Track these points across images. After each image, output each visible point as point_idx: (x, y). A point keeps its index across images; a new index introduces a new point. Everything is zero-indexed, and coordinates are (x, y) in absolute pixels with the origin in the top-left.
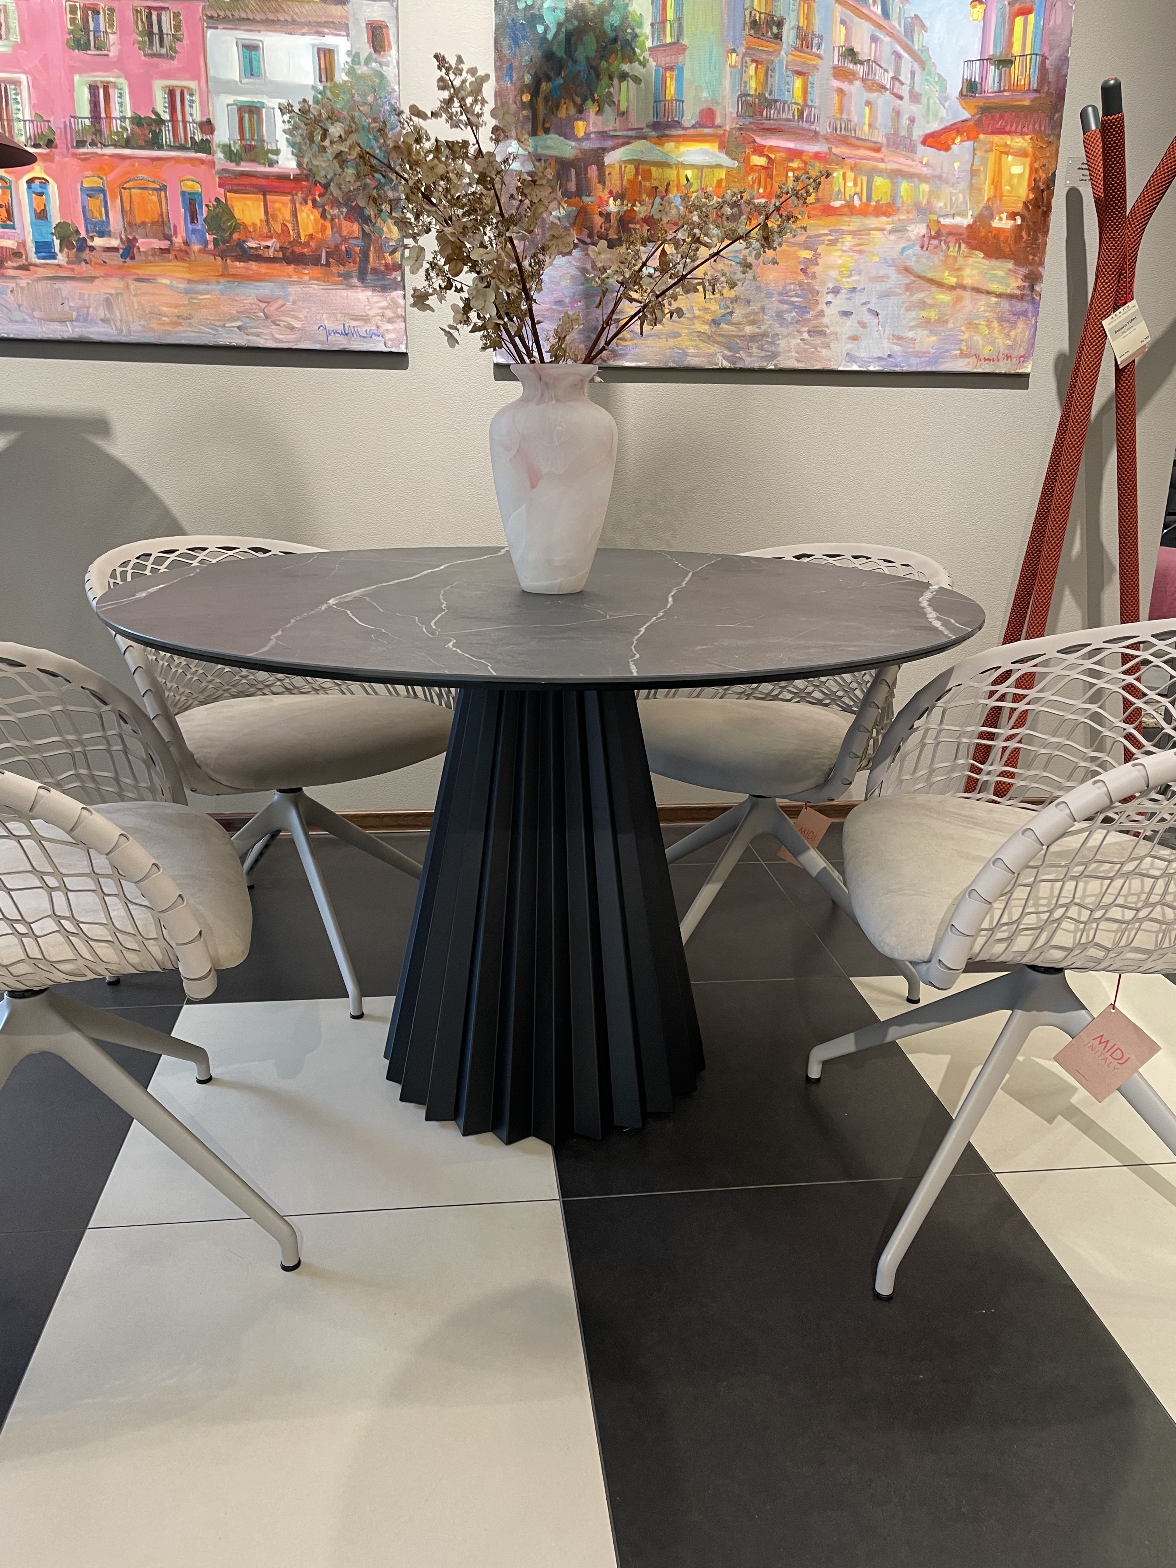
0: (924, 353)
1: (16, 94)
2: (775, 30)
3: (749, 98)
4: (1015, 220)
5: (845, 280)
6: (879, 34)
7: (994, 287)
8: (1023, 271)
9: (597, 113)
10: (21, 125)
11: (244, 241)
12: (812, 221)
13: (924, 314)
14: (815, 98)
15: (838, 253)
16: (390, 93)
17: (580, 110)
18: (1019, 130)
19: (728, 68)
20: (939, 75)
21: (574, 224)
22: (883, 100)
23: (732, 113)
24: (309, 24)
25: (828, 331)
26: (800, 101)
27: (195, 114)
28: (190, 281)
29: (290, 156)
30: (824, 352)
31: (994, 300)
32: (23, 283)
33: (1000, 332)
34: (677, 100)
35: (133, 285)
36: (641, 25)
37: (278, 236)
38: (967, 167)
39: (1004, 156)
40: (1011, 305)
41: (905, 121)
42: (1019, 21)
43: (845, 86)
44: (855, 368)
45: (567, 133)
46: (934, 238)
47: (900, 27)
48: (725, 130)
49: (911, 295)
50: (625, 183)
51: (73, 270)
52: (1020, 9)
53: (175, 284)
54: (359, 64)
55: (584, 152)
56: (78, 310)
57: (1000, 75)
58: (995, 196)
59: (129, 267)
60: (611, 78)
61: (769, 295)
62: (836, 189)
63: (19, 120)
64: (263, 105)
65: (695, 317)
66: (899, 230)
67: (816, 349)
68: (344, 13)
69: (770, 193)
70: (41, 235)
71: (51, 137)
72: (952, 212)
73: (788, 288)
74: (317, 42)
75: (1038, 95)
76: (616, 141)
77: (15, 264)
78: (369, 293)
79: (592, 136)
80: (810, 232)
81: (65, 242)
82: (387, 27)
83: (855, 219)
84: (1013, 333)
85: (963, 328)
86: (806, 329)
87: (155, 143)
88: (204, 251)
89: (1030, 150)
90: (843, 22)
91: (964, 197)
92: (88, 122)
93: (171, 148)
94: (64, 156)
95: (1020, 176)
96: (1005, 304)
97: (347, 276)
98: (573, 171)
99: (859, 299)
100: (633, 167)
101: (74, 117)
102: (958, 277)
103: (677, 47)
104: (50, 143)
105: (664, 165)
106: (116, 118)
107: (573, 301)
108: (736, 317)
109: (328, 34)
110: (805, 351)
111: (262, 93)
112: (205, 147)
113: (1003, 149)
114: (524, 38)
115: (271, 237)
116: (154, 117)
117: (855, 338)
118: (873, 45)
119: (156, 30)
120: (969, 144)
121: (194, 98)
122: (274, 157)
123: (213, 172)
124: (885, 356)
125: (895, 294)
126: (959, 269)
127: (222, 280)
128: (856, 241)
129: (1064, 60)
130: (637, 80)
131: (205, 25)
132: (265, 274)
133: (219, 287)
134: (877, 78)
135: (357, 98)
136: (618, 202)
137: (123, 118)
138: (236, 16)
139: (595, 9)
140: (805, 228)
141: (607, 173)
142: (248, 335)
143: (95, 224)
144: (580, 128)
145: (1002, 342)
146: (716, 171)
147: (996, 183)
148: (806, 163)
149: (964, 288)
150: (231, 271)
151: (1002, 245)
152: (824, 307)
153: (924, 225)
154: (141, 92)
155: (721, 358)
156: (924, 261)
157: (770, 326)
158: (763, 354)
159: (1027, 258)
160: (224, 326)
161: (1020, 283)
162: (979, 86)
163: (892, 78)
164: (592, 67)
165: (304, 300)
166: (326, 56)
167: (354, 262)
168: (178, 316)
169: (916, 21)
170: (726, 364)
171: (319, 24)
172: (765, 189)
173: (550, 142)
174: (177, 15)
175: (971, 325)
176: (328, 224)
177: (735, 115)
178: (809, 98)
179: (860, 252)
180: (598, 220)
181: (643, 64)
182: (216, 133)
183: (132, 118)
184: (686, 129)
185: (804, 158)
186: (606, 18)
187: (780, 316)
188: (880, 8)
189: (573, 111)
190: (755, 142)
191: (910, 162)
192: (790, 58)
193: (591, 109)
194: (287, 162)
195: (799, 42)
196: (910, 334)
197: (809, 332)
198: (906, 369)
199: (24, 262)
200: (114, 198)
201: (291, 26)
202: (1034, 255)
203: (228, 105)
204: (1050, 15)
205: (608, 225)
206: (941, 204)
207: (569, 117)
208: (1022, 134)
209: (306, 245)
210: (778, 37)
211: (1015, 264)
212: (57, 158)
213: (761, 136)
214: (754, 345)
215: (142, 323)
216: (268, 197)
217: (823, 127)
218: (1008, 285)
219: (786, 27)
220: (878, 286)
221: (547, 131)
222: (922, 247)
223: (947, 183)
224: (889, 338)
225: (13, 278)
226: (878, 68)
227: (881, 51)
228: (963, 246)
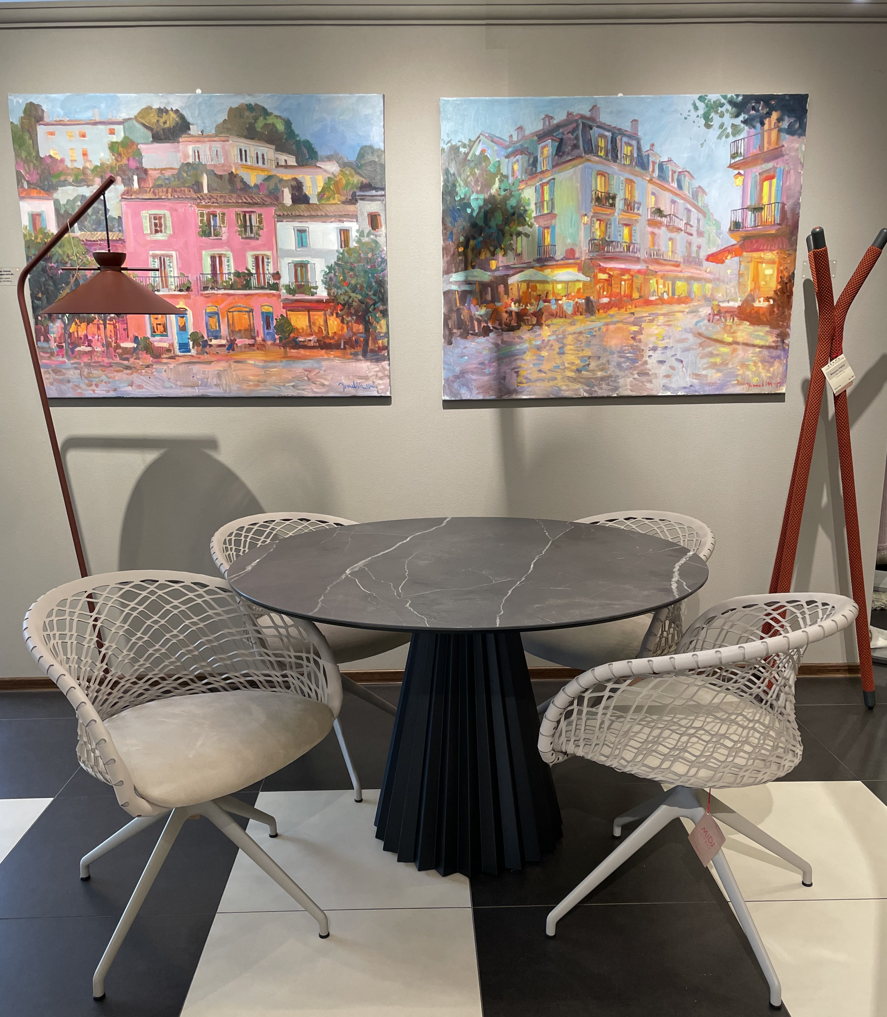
0: (714, 383)
1: (170, 262)
2: (611, 201)
3: (595, 241)
4: (769, 301)
5: (660, 342)
6: (675, 198)
7: (758, 342)
8: (776, 331)
9: (503, 255)
10: (172, 279)
11: (297, 338)
12: (638, 309)
13: (712, 360)
14: (637, 238)
15: (655, 327)
16: (381, 251)
17: (493, 254)
18: (769, 248)
19: (582, 226)
20: (715, 220)
21: (490, 318)
22: (680, 237)
23: (585, 250)
24: (335, 216)
25: (650, 373)
26: (628, 241)
27: (270, 269)
28: (265, 361)
29: (324, 289)
30: (648, 385)
31: (758, 350)
32: (171, 366)
33: (763, 369)
34: (551, 245)
35: (233, 365)
36: (529, 204)
37: (316, 334)
38: (737, 273)
39: (760, 265)
40: (769, 352)
41: (694, 248)
42: (766, 184)
43: (656, 230)
44: (669, 393)
45: (485, 267)
46: (717, 315)
47: (689, 192)
48: (582, 260)
49: (703, 349)
50: (521, 293)
51: (199, 358)
52: (767, 176)
53: (257, 363)
54: (363, 236)
55: (496, 278)
56: (202, 380)
57: (755, 217)
58: (755, 288)
59: (232, 355)
60: (511, 235)
61: (612, 353)
62: (652, 290)
63: (171, 277)
64: (308, 262)
65: (566, 368)
66: (694, 311)
67: (643, 384)
68: (355, 209)
69: (611, 294)
70: (182, 339)
71: (189, 285)
72: (727, 299)
73: (624, 348)
74: (339, 226)
75: (780, 227)
76: (515, 271)
77: (167, 356)
78: (369, 363)
79: (501, 268)
80: (637, 315)
81: (196, 343)
82: (380, 215)
83: (664, 306)
84: (772, 369)
85: (738, 368)
86: (637, 372)
87: (247, 286)
88: (274, 344)
89: (777, 259)
90: (653, 194)
91: (735, 290)
92: (209, 276)
93: (256, 288)
94: (196, 296)
95: (771, 275)
96: (766, 352)
97: (356, 354)
98: (489, 289)
99: (669, 353)
100: (525, 284)
101: (202, 274)
102: (733, 337)
103: (552, 215)
104: (188, 289)
105: (545, 282)
106: (226, 274)
107: (490, 362)
108: (592, 367)
109: (346, 221)
110: (637, 385)
111: (308, 256)
112: (275, 287)
113: (759, 260)
114: (459, 217)
115: (312, 335)
116: (247, 272)
117: (668, 376)
118: (673, 205)
119: (248, 224)
120: (736, 259)
121: (269, 260)
122: (315, 291)
123: (280, 300)
124: (688, 386)
125: (693, 349)
126: (734, 333)
127: (284, 360)
128: (666, 319)
129: (797, 205)
130: (527, 235)
131: (276, 220)
132: (308, 356)
133: (281, 364)
134: (676, 224)
135: (362, 255)
136: (517, 305)
137: (229, 274)
138: (294, 214)
139: (502, 197)
140: (633, 314)
141: (510, 288)
142: (298, 390)
143: (213, 332)
144: (493, 264)
145: (764, 374)
146: (577, 283)
147: (756, 280)
148: (632, 276)
149: (737, 343)
150: (289, 355)
151: (761, 317)
152: (647, 359)
153: (710, 308)
154: (239, 258)
155: (582, 391)
156: (711, 329)
157: (613, 371)
158: (609, 388)
159: (778, 324)
160: (284, 386)
161: (775, 339)
162: (741, 225)
163: (686, 224)
164: (500, 230)
165: (330, 369)
166: (344, 234)
167: (360, 346)
168: (258, 381)
169: (699, 190)
170: (586, 395)
171: (341, 216)
172: (607, 292)
173: (475, 274)
174: (260, 215)
175: (744, 365)
176: (345, 326)
177: (587, 251)
178: (633, 238)
179: (669, 325)
180: (505, 316)
181: (531, 226)
182: (281, 279)
183: (235, 273)
184: (558, 261)
185: (631, 273)
186: (508, 202)
187: (619, 365)
188: (676, 184)
189: (488, 255)
190: (600, 266)
191: (698, 272)
192: (621, 216)
193: (500, 254)
194: (322, 293)
195: (626, 207)
196: (704, 372)
197: (638, 374)
198: (702, 393)
199: (173, 355)
200: (223, 317)
201: (325, 218)
202: (783, 322)
203: (289, 263)
204: (787, 179)
205: (511, 318)
206: (720, 295)
207: (486, 259)
208: (771, 250)
209: (333, 338)
210: (613, 205)
211: (770, 328)
212: (192, 297)
213: (604, 262)
214: (603, 383)
215: (238, 385)
216: (311, 313)
217: (642, 255)
218: (767, 341)
219: (617, 200)
220: (681, 345)
221: (473, 267)
222: (709, 321)
223: (724, 282)
224: (690, 375)
225: (166, 363)
226: (676, 218)
227: (677, 209)
228: (736, 318)
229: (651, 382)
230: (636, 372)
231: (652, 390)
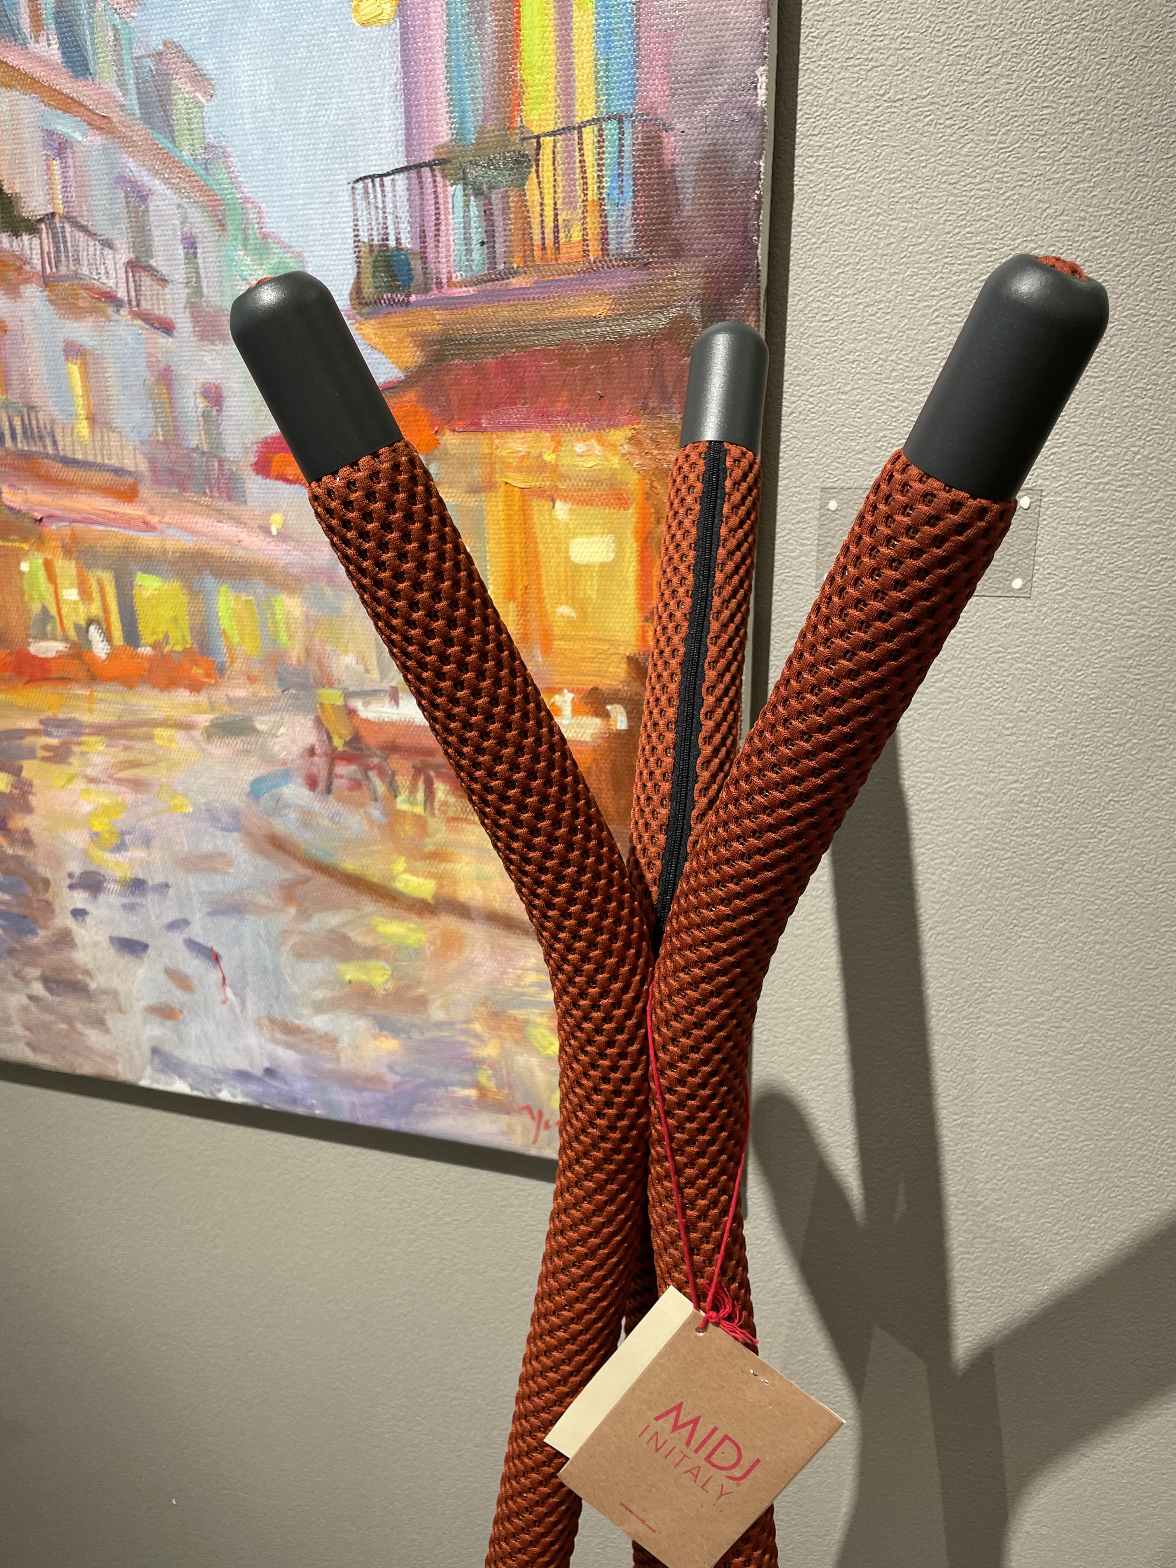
22: (113, 342)
30: (94, 1037)
41: (193, 401)
49: (304, 915)
57: (488, 214)
62: (36, 608)
67: (71, 1025)
89: (632, 481)
95: (607, 571)
118: (56, 164)
129: (742, 124)
162: (416, 265)
163: (131, 264)
169: (169, 63)
179: (137, 785)
188: (53, 38)
191: (227, 529)
222: (313, 784)
227: (80, 182)
228: (440, 787)
229: (99, 1022)
230: (34, 972)
231: (111, 1058)
